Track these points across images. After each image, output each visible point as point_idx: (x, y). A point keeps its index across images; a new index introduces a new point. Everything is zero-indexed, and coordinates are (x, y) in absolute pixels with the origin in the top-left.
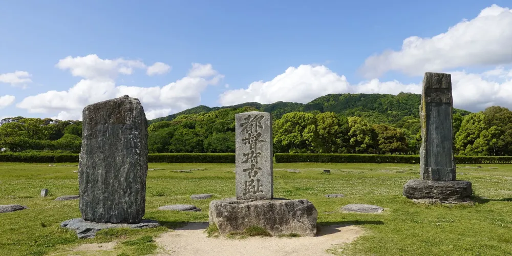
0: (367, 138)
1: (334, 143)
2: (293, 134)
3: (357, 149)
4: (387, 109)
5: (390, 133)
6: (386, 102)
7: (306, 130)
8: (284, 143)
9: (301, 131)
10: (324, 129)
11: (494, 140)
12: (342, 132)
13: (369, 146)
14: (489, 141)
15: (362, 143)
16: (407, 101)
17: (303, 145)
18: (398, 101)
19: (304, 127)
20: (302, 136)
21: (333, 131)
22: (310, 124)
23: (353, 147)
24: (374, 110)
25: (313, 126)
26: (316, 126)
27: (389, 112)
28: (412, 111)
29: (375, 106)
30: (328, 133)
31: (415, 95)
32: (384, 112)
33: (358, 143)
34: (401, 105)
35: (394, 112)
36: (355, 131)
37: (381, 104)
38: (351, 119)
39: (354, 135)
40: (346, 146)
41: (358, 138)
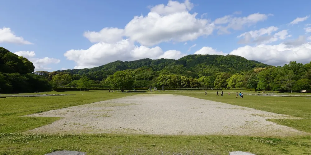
0: (186, 83)
1: (176, 85)
2: (163, 82)
3: (183, 86)
4: (219, 64)
5: (194, 82)
6: (219, 60)
7: (168, 81)
8: (161, 85)
9: (166, 81)
10: (173, 80)
11: (223, 84)
12: (178, 81)
13: (187, 85)
14: (222, 84)
15: (185, 85)
16: (230, 59)
17: (167, 85)
18: (225, 59)
19: (167, 80)
20: (166, 82)
21: (176, 81)
22: (169, 79)
23: (182, 86)
24: (212, 64)
25: (170, 79)
26: (171, 79)
27: (221, 65)
28: (232, 65)
29: (213, 62)
30: (175, 81)
31: (235, 56)
32: (218, 65)
33: (184, 85)
34: (227, 61)
35: (223, 66)
36: (183, 81)
37: (216, 61)
38: (182, 77)
39: (183, 82)
40: (180, 86)
41: (184, 83)
